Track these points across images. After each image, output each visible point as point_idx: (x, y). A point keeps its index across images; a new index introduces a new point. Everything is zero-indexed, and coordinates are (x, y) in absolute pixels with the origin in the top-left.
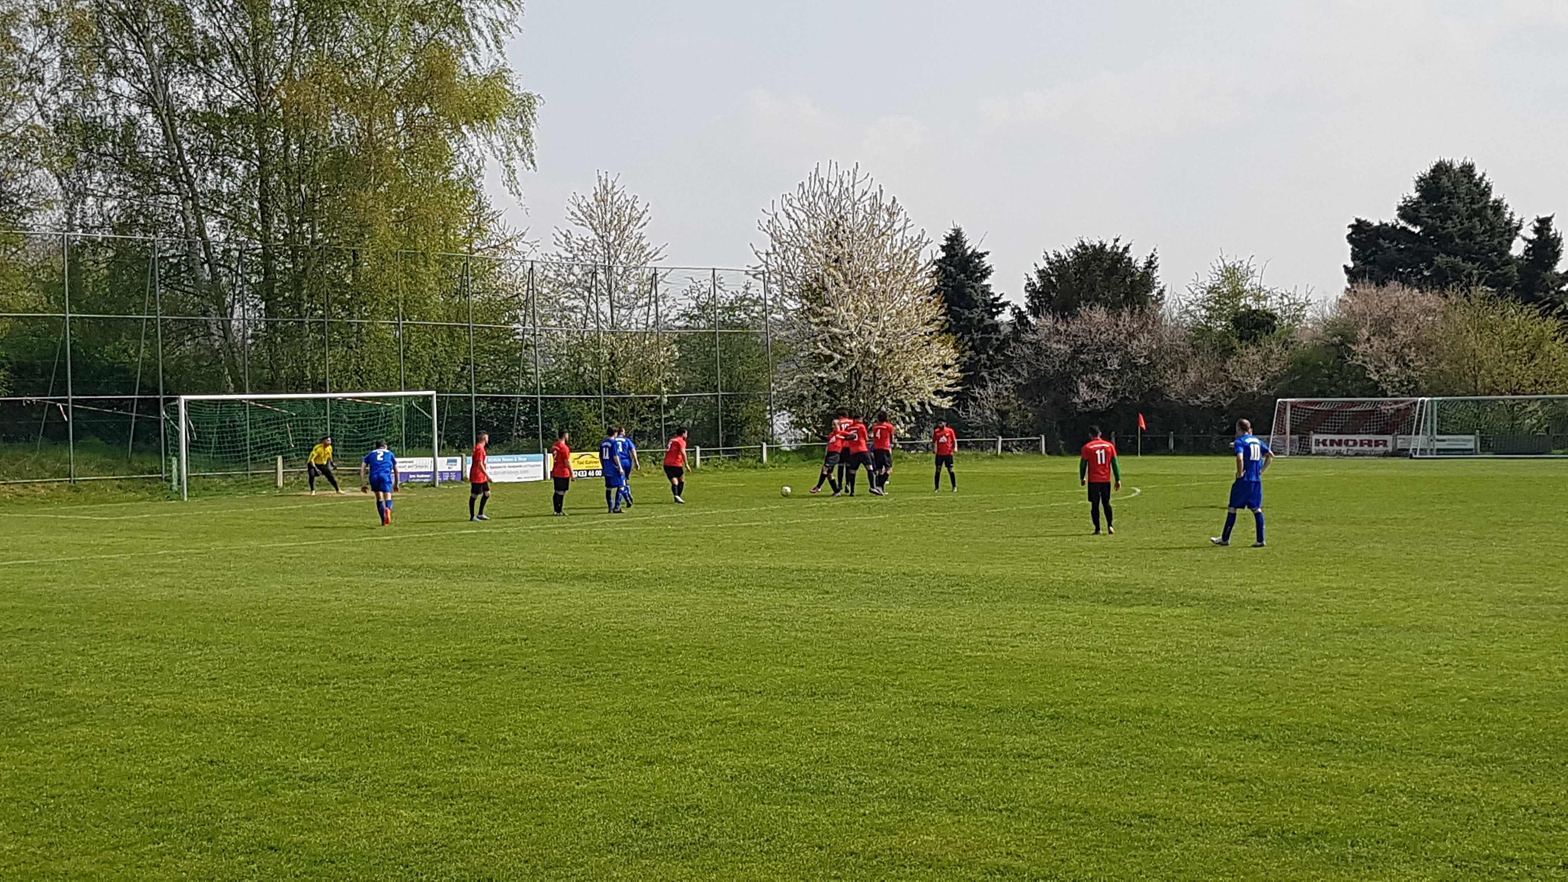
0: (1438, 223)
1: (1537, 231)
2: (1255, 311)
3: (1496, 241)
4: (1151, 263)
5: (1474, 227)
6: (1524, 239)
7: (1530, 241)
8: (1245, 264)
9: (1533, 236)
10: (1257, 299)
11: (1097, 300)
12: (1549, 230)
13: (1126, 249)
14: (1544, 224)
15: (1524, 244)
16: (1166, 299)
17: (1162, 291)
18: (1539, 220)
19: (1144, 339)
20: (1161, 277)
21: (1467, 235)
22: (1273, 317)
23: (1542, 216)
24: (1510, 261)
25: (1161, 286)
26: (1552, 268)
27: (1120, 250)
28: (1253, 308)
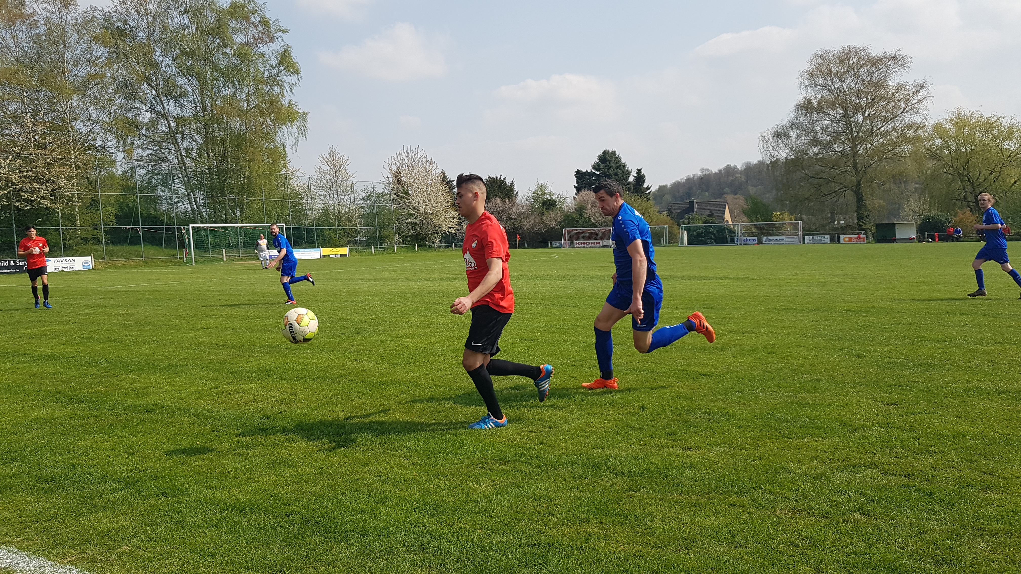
0: (606, 170)
1: (637, 173)
2: (550, 200)
3: (625, 176)
4: (512, 183)
5: (618, 172)
6: (633, 176)
7: (635, 177)
8: (545, 184)
9: (636, 175)
10: (550, 195)
11: (496, 195)
12: (641, 173)
13: (504, 179)
14: (639, 171)
15: (633, 177)
16: (519, 195)
17: (517, 193)
18: (637, 170)
19: (514, 209)
20: (516, 188)
21: (616, 174)
22: (556, 202)
23: (639, 168)
24: (629, 183)
25: (517, 191)
26: (643, 186)
27: (502, 179)
28: (549, 198)
